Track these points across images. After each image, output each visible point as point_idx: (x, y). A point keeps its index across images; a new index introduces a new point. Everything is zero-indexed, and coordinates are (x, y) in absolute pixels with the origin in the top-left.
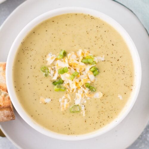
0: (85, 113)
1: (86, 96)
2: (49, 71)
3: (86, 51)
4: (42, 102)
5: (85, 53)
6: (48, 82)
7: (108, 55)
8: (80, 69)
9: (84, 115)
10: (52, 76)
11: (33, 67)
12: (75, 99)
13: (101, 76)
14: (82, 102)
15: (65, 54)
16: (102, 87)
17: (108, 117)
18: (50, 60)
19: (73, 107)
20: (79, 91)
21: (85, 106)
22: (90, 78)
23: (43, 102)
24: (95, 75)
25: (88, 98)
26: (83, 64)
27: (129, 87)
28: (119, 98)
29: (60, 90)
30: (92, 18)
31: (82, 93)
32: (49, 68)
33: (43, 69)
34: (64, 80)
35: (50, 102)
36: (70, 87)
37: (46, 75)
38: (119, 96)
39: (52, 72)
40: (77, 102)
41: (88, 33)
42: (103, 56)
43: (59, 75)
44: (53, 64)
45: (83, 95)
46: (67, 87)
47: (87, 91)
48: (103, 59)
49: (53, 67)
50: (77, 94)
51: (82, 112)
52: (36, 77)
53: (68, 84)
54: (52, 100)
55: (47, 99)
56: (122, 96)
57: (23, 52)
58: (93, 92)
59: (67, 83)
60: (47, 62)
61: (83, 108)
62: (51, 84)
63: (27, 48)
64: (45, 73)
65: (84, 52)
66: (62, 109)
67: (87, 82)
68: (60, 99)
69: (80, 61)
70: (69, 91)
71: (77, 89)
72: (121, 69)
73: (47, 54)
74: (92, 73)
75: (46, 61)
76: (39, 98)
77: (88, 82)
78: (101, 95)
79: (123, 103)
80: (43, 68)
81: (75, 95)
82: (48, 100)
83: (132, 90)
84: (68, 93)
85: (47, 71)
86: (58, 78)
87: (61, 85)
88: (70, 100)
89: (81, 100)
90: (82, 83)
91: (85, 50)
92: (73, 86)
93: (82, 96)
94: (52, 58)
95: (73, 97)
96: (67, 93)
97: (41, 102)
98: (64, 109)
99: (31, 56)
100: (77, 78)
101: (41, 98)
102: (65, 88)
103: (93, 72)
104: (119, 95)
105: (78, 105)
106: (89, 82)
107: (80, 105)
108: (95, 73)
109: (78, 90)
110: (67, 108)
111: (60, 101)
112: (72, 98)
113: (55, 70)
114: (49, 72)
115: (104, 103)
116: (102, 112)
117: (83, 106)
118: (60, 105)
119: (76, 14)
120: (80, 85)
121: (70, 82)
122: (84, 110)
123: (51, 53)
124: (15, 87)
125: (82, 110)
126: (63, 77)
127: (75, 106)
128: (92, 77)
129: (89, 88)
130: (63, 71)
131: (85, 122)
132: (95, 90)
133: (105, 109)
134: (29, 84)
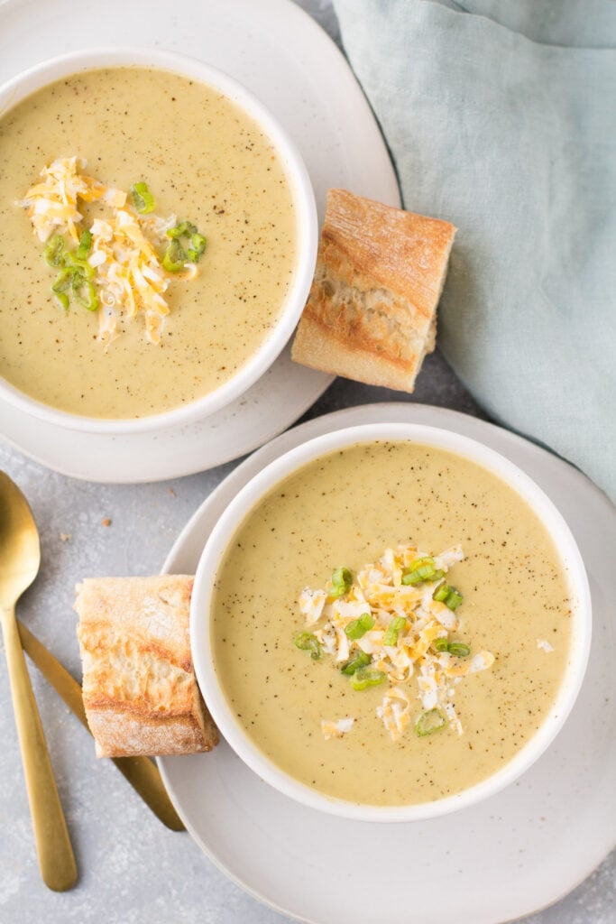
0: (463, 726)
1: (448, 675)
2: (321, 642)
3: (403, 549)
4: (332, 736)
5: (402, 556)
6: (327, 673)
7: (469, 539)
8: (405, 606)
9: (461, 731)
10: (333, 653)
11: (271, 647)
12: (420, 696)
13: (471, 606)
14: (443, 697)
15: (348, 578)
16: (484, 635)
17: (530, 712)
18: (310, 606)
19: (422, 721)
20: (423, 669)
21: (454, 706)
22: (440, 619)
23: (334, 734)
24: (453, 609)
25: (457, 680)
26: (409, 590)
27: (560, 607)
28: (542, 648)
29: (369, 686)
30: (388, 447)
31: (433, 671)
32: (318, 633)
33: (300, 643)
34: (370, 653)
35: (353, 726)
36: (393, 666)
37: (316, 656)
38: (539, 646)
39: (330, 641)
40: (430, 702)
41: (393, 497)
42: (459, 549)
43: (351, 643)
44: (324, 618)
45: (439, 676)
46: (388, 668)
47: (445, 659)
48: (461, 556)
49: (327, 627)
50: (419, 678)
51: (452, 726)
52: (290, 670)
53: (387, 659)
54: (356, 720)
55: (340, 721)
56: (550, 643)
57: (229, 612)
58: (463, 658)
59: (383, 656)
60: (304, 617)
61: (451, 713)
62: (337, 676)
63: (235, 599)
64: (309, 653)
65: (399, 556)
66: (394, 737)
67: (438, 636)
68: (378, 709)
69: (398, 582)
70: (395, 677)
71: (417, 665)
72: (521, 565)
73: (298, 593)
74: (443, 604)
75: (301, 616)
76: (319, 726)
77: (442, 636)
78: (491, 658)
79: (559, 659)
80: (299, 639)
81: (417, 682)
82: (345, 725)
83: (570, 612)
84: (396, 684)
85: (313, 644)
86: (352, 653)
87: (368, 669)
88: (407, 700)
89: (439, 692)
90: (424, 645)
91: (400, 547)
92: (404, 661)
93: (437, 680)
94: (316, 603)
95: (413, 689)
96: (391, 687)
97: (327, 738)
98: (399, 732)
99: (253, 617)
100: (406, 632)
101: (323, 724)
102: (383, 674)
103: (445, 601)
104: (538, 640)
105: (434, 710)
106: (444, 634)
107: (439, 707)
108: (451, 603)
109: (420, 666)
110: (406, 728)
111: (379, 714)
112: (410, 696)
113: (336, 634)
114: (319, 644)
115: (505, 679)
116: (508, 706)
117: (450, 705)
118: (383, 726)
119: (341, 453)
120: (421, 649)
121: (392, 652)
122: (455, 716)
123: (307, 588)
124: (239, 715)
125: (451, 718)
126: (365, 645)
127: (426, 714)
128: (446, 616)
129: (449, 648)
130: (360, 628)
131: (471, 748)
132: (467, 651)
133: (512, 694)
134: (276, 696)
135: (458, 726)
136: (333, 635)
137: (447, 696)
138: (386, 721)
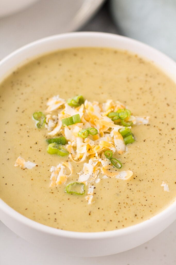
0: (93, 200)
1: (103, 172)
2: (47, 121)
3: (119, 105)
4: (19, 166)
5: (116, 106)
6: (39, 137)
7: (156, 117)
8: (102, 127)
9: (90, 202)
10: (49, 130)
11: (20, 110)
12: (80, 173)
13: (136, 147)
14: (92, 181)
15: (81, 102)
16: (135, 164)
17: (136, 215)
18: (52, 104)
19: (72, 185)
20: (90, 161)
21: (95, 188)
22: (116, 143)
23: (21, 166)
24: (126, 143)
25: (105, 177)
26: (109, 120)
28: (163, 187)
29: (56, 154)
30: (141, 61)
31: (95, 164)
32: (48, 116)
33: (36, 115)
34: (67, 139)
35: (33, 168)
36: (76, 152)
37: (39, 126)
38: (162, 185)
39: (51, 124)
40: (82, 179)
41: (129, 81)
42: (148, 118)
43: (61, 130)
44: (56, 112)
45: (97, 169)
46: (72, 151)
47: (105, 163)
48: (146, 122)
49: (54, 117)
50: (85, 164)
51: (86, 197)
52: (21, 125)
53: (75, 148)
54: (37, 166)
55: (29, 161)
56: (169, 187)
57: (12, 87)
58: (116, 168)
59: (73, 144)
60: (47, 107)
61: (91, 191)
62: (43, 141)
63: (19, 83)
64: (37, 122)
65: (114, 105)
66: (51, 185)
67: (109, 148)
68: (52, 167)
69: (104, 114)
70: (73, 158)
71: (88, 158)
73: (52, 96)
74: (122, 138)
76: (16, 158)
77: (111, 149)
80: (37, 113)
81: (83, 166)
82: (30, 165)
84: (71, 161)
85: (42, 120)
86: (59, 135)
87: (61, 146)
88: (71, 173)
89: (92, 176)
91: (118, 102)
92: (82, 150)
93: (94, 170)
94: (57, 103)
95: (78, 168)
96: (67, 161)
97: (16, 165)
98: (56, 184)
99: (22, 94)
100: (94, 139)
101: (19, 158)
102: (67, 153)
103: (124, 136)
104: (164, 183)
105: (82, 184)
106: (113, 149)
107: (86, 183)
108: (126, 139)
109: (90, 159)
110: (61, 183)
111: (52, 169)
112: (74, 170)
113: (57, 123)
114: (45, 122)
115: (132, 191)
116: (125, 205)
117: (93, 187)
118: (49, 177)
120: (96, 151)
121: (79, 143)
122: (92, 193)
123: (58, 95)
125: (89, 193)
126: (67, 134)
127: (77, 184)
128: (119, 144)
129: (111, 159)
130: (71, 122)
131: (90, 214)
132: (120, 166)
133: (132, 200)
134: (5, 132)
135: (90, 199)
136: (55, 122)
137: (94, 182)
138: (53, 175)
